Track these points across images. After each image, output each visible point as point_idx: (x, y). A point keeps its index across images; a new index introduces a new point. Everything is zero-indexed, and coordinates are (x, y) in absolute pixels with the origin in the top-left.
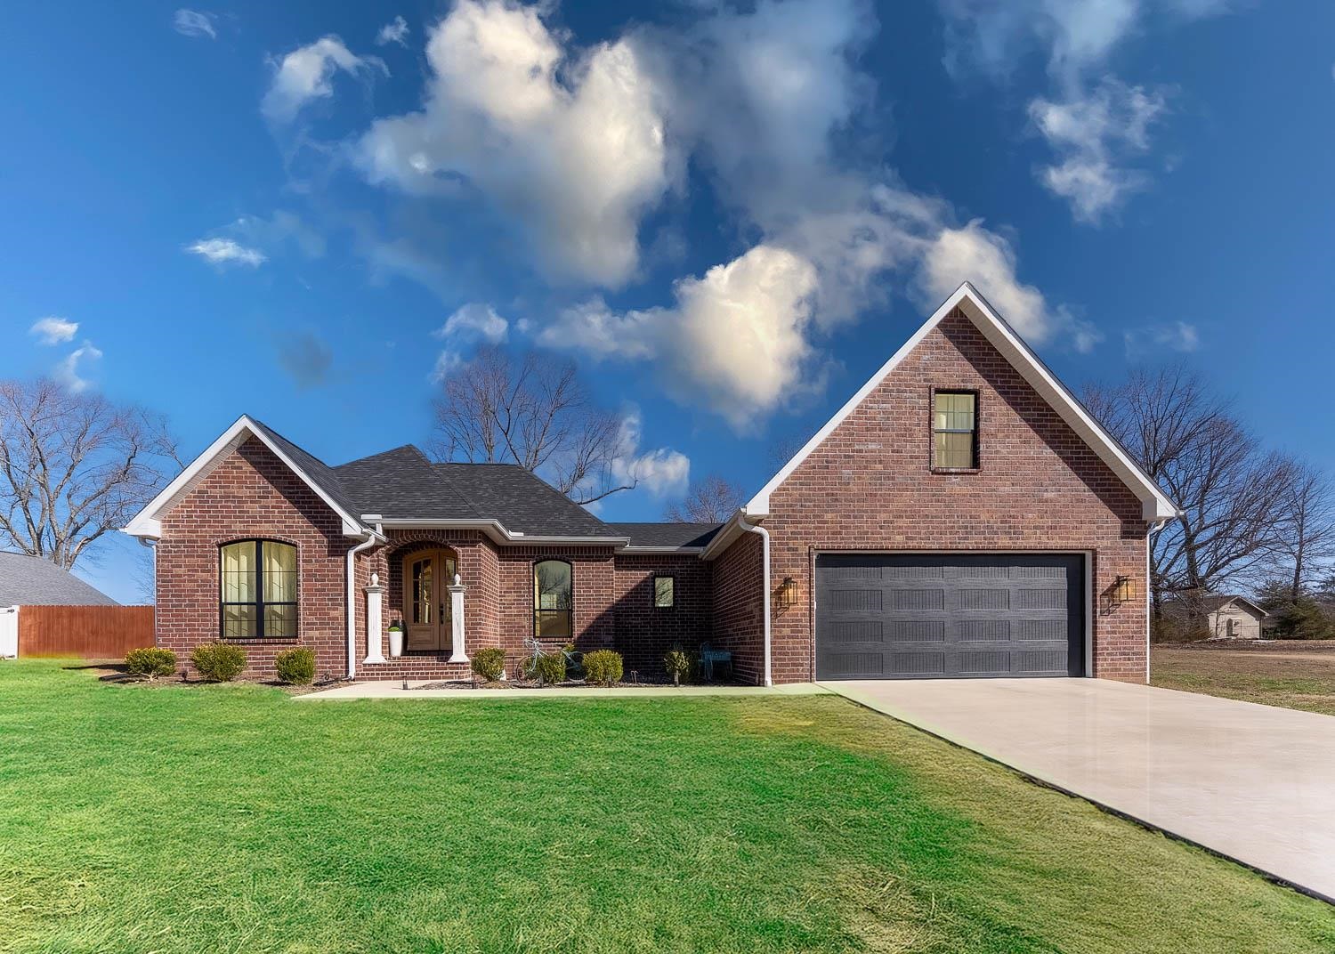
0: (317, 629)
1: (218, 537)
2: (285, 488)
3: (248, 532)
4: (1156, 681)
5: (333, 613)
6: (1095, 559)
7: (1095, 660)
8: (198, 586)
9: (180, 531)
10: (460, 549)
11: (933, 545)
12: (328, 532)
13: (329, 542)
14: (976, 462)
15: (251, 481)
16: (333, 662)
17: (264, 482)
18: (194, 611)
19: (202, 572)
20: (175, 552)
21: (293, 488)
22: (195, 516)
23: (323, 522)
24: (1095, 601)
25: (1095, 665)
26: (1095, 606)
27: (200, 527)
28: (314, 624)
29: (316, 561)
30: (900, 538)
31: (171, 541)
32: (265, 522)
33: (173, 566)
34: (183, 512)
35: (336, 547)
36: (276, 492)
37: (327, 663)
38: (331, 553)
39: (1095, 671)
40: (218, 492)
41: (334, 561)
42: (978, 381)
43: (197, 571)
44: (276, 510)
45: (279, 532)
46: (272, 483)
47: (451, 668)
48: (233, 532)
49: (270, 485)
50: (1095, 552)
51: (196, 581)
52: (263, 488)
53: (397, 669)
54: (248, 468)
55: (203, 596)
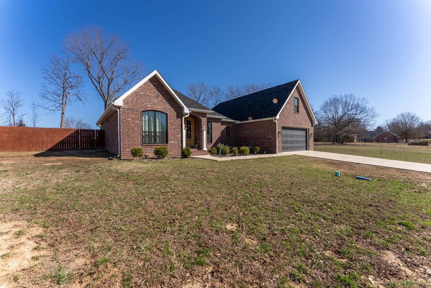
0: (173, 141)
1: (143, 109)
2: (164, 95)
3: (152, 108)
4: (314, 150)
5: (178, 136)
6: (309, 130)
7: (309, 147)
8: (135, 125)
9: (128, 105)
10: (202, 118)
11: (294, 126)
12: (176, 111)
13: (177, 114)
14: (298, 112)
15: (153, 92)
16: (178, 151)
17: (157, 92)
18: (134, 134)
19: (137, 120)
20: (127, 112)
21: (166, 95)
22: (134, 100)
23: (175, 107)
24: (309, 137)
25: (309, 148)
26: (309, 138)
27: (136, 104)
28: (172, 139)
29: (173, 119)
30: (291, 125)
31: (125, 108)
32: (158, 105)
33: (126, 118)
34: (130, 98)
35: (178, 115)
36: (161, 96)
37: (176, 151)
38: (177, 117)
39: (309, 149)
40: (142, 93)
41: (178, 120)
42: (299, 97)
43: (135, 120)
44: (161, 102)
45: (162, 109)
46: (160, 93)
47: (204, 152)
48: (147, 107)
49: (159, 93)
50: (309, 129)
51: (135, 123)
52: (157, 94)
53: (194, 153)
54: (152, 86)
55: (137, 129)
